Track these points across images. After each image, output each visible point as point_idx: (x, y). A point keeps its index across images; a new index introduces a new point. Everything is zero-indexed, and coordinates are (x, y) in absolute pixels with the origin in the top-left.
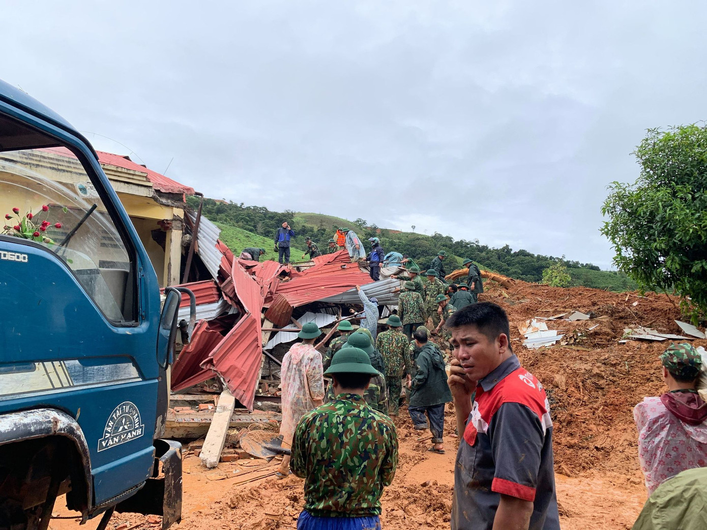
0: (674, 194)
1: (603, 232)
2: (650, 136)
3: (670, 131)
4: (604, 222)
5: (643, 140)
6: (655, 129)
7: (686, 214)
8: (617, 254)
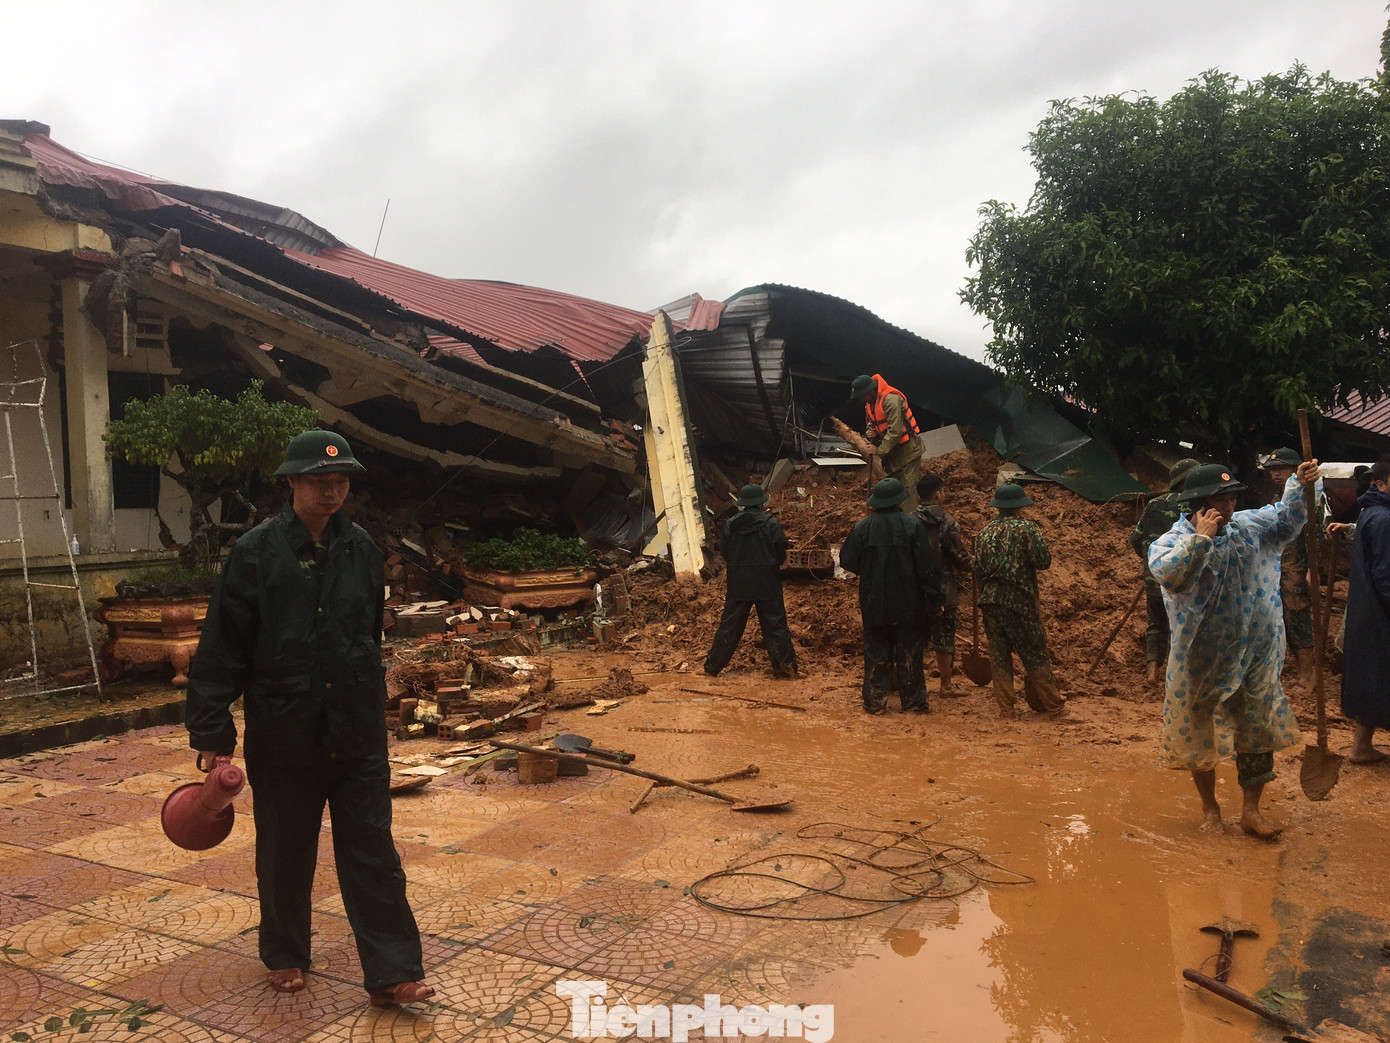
0: (1104, 227)
1: (964, 296)
2: (1055, 114)
3: (1087, 106)
4: (967, 279)
5: (1042, 122)
6: (1064, 101)
7: (1126, 265)
8: (995, 338)
